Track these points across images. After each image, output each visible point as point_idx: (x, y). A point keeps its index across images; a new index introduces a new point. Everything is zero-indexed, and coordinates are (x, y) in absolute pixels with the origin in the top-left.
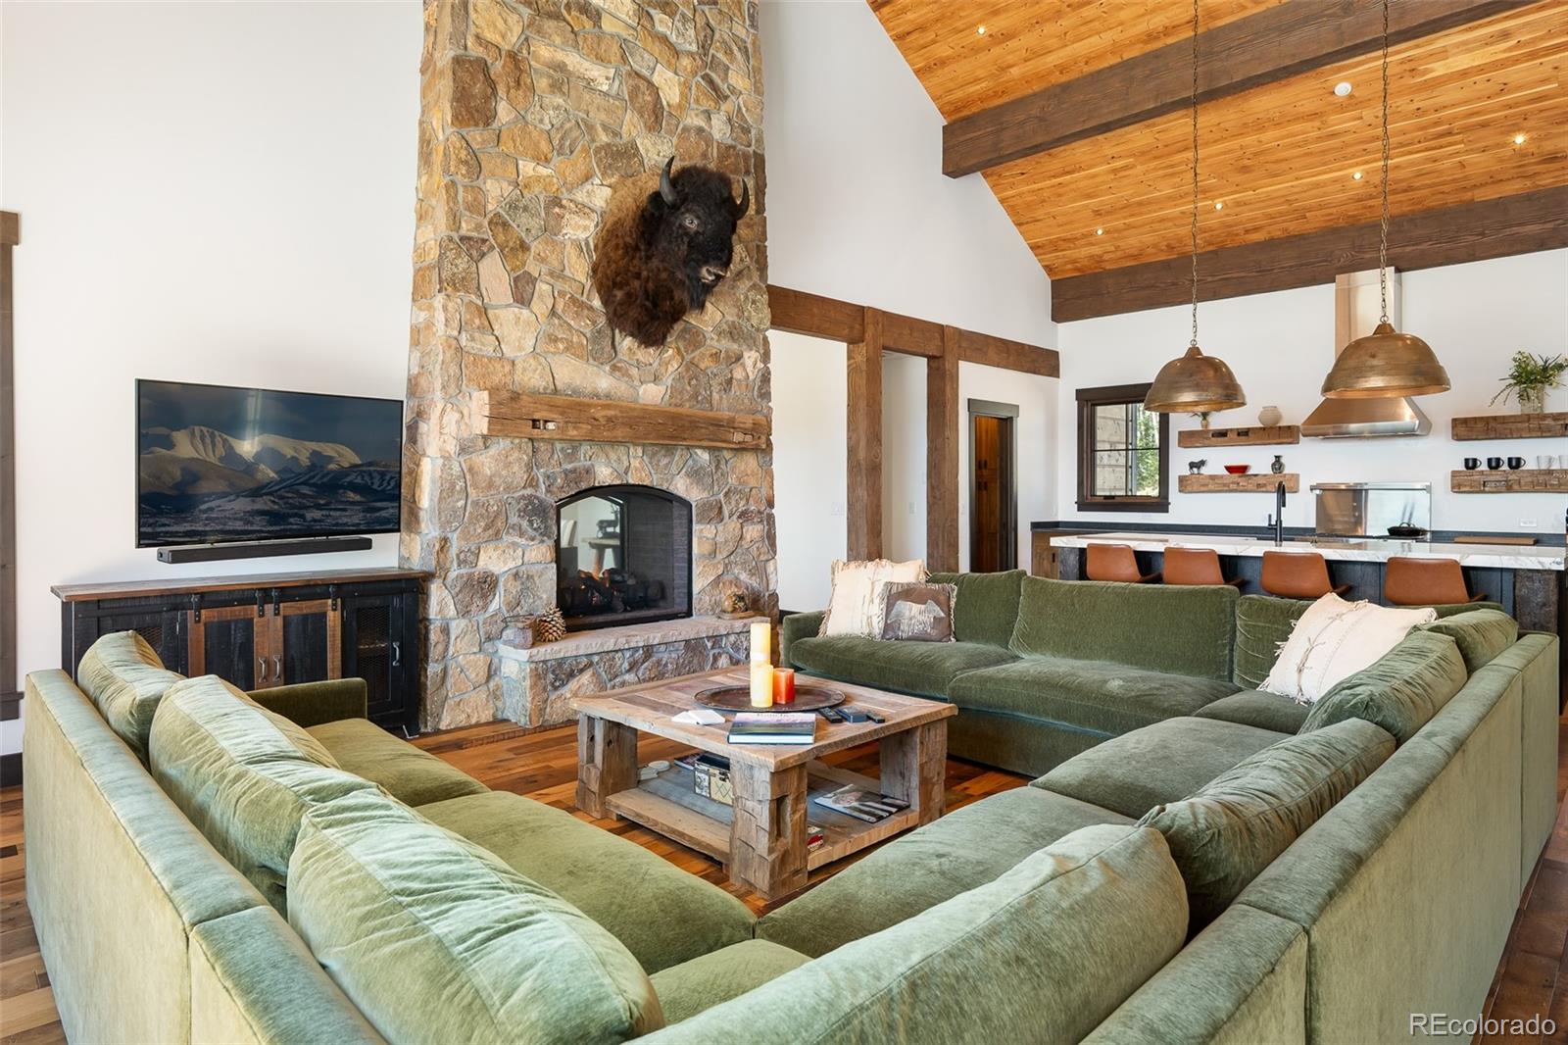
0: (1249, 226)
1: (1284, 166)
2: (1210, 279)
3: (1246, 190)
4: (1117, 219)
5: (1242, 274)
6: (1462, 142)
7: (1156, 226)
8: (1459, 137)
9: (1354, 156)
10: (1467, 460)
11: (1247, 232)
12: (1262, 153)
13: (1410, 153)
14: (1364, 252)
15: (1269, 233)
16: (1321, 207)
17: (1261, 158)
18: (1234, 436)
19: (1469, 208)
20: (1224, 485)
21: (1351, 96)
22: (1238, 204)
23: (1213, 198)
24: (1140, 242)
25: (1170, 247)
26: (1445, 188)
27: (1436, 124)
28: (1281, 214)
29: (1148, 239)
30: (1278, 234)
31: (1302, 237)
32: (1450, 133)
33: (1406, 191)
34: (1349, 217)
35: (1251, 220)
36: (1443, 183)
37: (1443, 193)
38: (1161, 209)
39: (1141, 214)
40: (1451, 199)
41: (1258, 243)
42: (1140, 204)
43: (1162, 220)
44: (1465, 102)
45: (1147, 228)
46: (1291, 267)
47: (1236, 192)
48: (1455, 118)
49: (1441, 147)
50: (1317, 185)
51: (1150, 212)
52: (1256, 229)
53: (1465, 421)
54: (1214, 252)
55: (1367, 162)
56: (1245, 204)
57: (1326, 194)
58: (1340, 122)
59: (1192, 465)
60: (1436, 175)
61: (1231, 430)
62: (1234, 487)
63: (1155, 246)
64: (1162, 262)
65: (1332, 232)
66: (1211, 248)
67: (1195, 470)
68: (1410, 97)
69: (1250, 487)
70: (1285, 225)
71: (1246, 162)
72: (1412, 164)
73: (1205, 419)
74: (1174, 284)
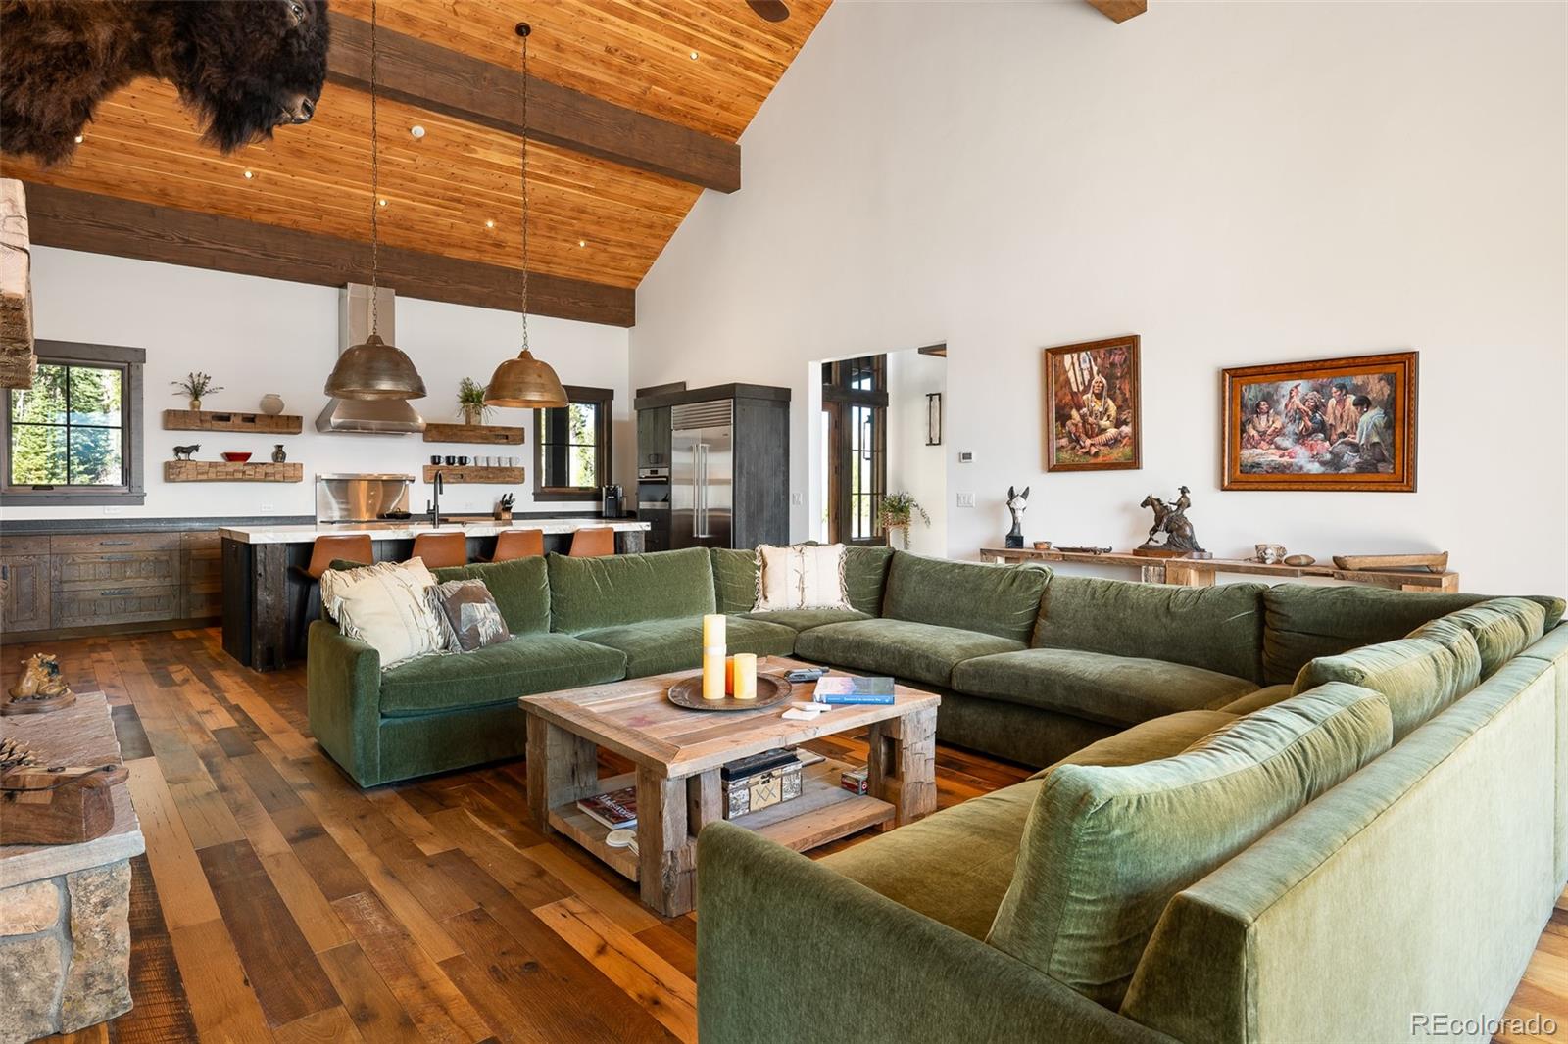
0: (265, 205)
1: (334, 167)
2: (206, 245)
3: (286, 172)
4: (116, 136)
5: (245, 252)
6: (461, 210)
7: (164, 164)
8: (461, 206)
9: (392, 185)
10: (434, 458)
11: (260, 210)
12: (323, 146)
13: (428, 203)
14: (363, 268)
15: (280, 219)
16: (340, 214)
17: (321, 151)
18: (238, 421)
19: (438, 259)
20: (227, 473)
21: (419, 140)
22: (269, 180)
23: (247, 164)
24: (129, 172)
25: (163, 193)
26: (432, 238)
27: (456, 190)
28: (303, 207)
29: (141, 170)
30: (287, 223)
31: (307, 234)
32: (458, 201)
33: (407, 229)
34: (355, 232)
35: (271, 200)
36: (431, 234)
37: (428, 241)
38: (183, 149)
39: (153, 143)
40: (431, 248)
41: (261, 225)
42: (160, 132)
43: (174, 160)
44: (481, 185)
45: (150, 161)
46: (297, 260)
47: (275, 169)
48: (469, 191)
49: (447, 208)
50: (349, 196)
51: (165, 146)
52: (270, 211)
53: (437, 427)
54: (214, 217)
55: (396, 195)
56: (276, 184)
57: (350, 206)
58: (400, 157)
59: (178, 450)
60: (432, 226)
61: (235, 415)
62: (240, 476)
63: (143, 183)
64: (145, 205)
65: (334, 239)
66: (211, 211)
67: (183, 456)
68: (454, 163)
69: (258, 476)
70: (298, 218)
71: (303, 147)
72: (424, 211)
73: (196, 398)
74: (158, 236)
